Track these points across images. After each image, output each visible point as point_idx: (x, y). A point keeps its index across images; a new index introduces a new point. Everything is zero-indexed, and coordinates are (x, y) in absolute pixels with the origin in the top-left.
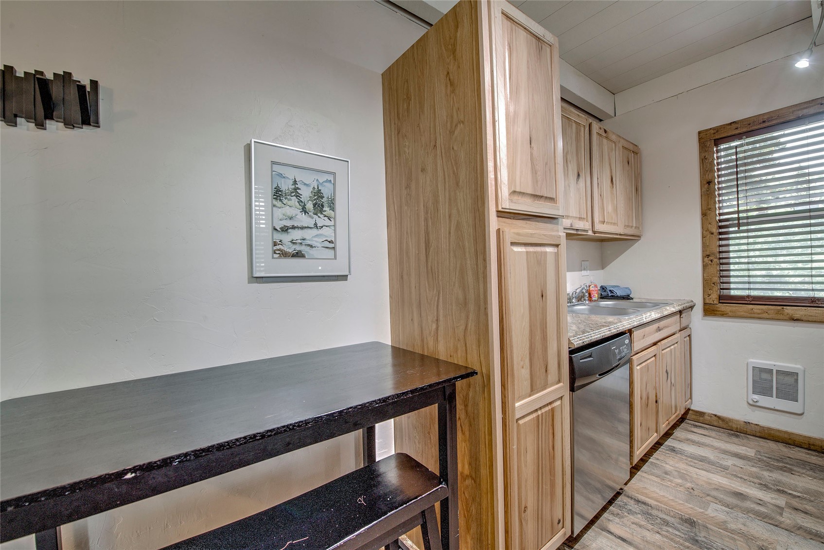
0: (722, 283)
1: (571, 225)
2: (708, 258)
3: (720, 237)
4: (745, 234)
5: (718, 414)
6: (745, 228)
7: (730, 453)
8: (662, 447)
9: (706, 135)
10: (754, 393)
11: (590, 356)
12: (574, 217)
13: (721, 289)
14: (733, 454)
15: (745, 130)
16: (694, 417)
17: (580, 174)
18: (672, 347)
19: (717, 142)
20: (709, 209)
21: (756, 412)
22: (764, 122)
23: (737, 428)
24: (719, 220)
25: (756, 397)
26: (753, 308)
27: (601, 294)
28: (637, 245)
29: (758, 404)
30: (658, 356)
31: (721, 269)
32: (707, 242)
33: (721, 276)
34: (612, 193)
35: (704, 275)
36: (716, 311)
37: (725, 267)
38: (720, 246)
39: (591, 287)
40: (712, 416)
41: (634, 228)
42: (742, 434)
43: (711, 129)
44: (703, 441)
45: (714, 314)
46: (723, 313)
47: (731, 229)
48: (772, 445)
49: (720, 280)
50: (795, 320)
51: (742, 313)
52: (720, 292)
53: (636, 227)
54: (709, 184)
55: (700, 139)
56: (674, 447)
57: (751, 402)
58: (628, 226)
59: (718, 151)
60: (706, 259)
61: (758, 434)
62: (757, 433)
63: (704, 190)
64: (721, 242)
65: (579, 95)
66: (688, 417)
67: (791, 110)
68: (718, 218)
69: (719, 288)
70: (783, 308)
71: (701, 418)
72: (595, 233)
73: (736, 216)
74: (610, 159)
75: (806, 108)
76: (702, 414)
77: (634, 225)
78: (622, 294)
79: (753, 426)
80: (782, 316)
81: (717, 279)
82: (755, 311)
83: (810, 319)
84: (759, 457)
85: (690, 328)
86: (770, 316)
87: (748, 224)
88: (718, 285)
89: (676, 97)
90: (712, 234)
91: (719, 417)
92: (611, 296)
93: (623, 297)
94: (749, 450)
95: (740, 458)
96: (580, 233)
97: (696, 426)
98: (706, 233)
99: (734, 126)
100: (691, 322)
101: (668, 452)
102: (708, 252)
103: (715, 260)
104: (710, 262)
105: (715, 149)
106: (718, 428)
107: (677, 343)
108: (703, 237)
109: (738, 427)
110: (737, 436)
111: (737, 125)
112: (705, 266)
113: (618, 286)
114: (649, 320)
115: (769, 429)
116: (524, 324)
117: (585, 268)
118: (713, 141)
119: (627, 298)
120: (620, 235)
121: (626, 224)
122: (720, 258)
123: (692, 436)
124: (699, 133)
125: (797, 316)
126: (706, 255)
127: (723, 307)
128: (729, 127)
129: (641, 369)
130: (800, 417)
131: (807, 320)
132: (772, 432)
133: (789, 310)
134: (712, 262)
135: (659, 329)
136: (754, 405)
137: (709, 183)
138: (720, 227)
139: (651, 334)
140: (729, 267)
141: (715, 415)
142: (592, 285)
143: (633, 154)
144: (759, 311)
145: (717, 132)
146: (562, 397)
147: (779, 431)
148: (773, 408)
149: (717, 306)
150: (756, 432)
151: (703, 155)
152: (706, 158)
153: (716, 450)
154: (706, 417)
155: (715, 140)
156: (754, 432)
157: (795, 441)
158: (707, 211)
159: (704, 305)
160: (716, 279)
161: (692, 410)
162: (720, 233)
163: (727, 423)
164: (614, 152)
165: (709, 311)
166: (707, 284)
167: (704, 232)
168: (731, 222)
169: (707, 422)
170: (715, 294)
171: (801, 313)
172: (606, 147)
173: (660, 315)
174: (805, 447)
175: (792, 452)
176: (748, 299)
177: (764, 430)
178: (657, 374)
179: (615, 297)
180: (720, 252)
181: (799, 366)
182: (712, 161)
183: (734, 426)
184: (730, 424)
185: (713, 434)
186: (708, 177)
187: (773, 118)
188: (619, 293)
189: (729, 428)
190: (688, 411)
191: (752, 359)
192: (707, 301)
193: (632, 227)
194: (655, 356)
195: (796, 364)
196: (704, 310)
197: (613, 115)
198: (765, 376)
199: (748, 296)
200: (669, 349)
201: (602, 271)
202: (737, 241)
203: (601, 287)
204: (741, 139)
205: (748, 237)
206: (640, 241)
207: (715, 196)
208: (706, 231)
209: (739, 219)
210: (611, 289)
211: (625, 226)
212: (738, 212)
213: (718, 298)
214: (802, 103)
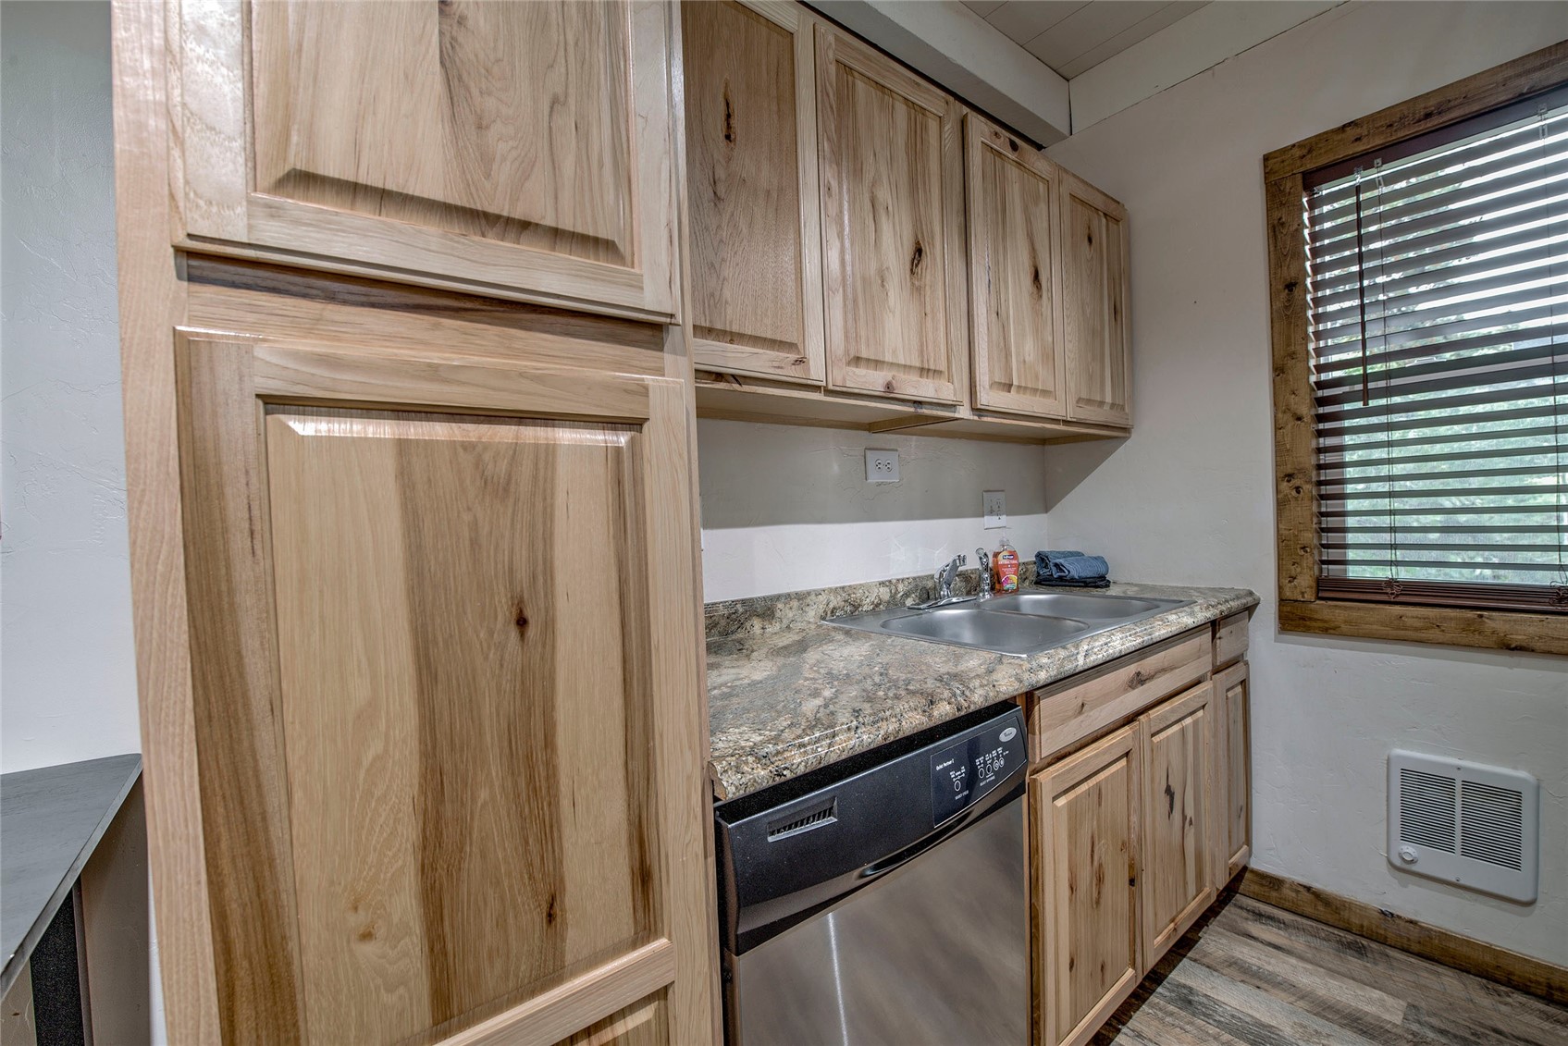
0: (1324, 546)
1: (889, 387)
2: (1288, 481)
3: (1321, 426)
4: (1383, 419)
5: (1316, 885)
6: (1383, 402)
7: (1337, 1012)
8: (1160, 990)
9: (1283, 162)
10: (1405, 838)
11: (828, 812)
12: (899, 365)
13: (1324, 562)
14: (1344, 1017)
15: (1378, 141)
16: (1256, 888)
17: (926, 248)
18: (1188, 721)
19: (1311, 180)
20: (1292, 355)
21: (1410, 886)
22: (1428, 116)
23: (1362, 926)
24: (1315, 383)
25: (1410, 849)
26: (1401, 613)
27: (1038, 574)
28: (1122, 452)
29: (1414, 868)
30: (1134, 755)
31: (1323, 510)
32: (1288, 439)
33: (1323, 530)
34: (1037, 313)
35: (1281, 526)
36: (1310, 619)
37: (1333, 506)
38: (1320, 450)
39: (1000, 557)
40: (1301, 889)
41: (1106, 407)
42: (1374, 945)
43: (1294, 146)
44: (1270, 968)
45: (1305, 626)
46: (1326, 625)
47: (1347, 407)
48: (1450, 984)
49: (1320, 538)
50: (1513, 649)
51: (1375, 627)
52: (1321, 570)
53: (1113, 406)
54: (1291, 290)
55: (1267, 174)
56: (1191, 989)
57: (1398, 862)
58: (1089, 401)
59: (1313, 205)
60: (1285, 484)
61: (1415, 947)
62: (1413, 944)
63: (1278, 305)
64: (1321, 440)
65: (960, 61)
66: (1242, 887)
67: (1500, 77)
68: (1313, 379)
69: (1317, 558)
70: (1481, 616)
71: (1274, 894)
72: (979, 416)
73: (1358, 371)
74: (1028, 221)
75: (1542, 67)
76: (1274, 882)
77: (1108, 399)
78: (1083, 575)
79: (1402, 923)
80: (1477, 636)
81: (1311, 535)
82: (1409, 622)
83: (1555, 646)
84: (1415, 1027)
85: (1247, 664)
86: (1448, 637)
87: (1388, 392)
88: (1316, 552)
89: (1210, 72)
90: (1299, 419)
91: (1317, 895)
92: (1056, 579)
93: (1085, 582)
94: (1389, 1000)
95: (1363, 1033)
96: (926, 411)
97: (1259, 916)
98: (1284, 416)
99: (1352, 133)
100: (1247, 645)
101: (1171, 1008)
102: (1289, 466)
103: (1307, 487)
104: (1294, 493)
105: (1305, 200)
106: (1314, 924)
107: (1204, 706)
108: (1278, 428)
109: (1365, 924)
110: (1360, 951)
111: (1359, 130)
112: (1281, 504)
113: (1079, 554)
114: (1095, 658)
115: (1445, 936)
116: (375, 748)
117: (995, 508)
118: (1299, 177)
119: (1100, 582)
120: (1066, 422)
121: (1084, 395)
122: (1320, 483)
123: (1246, 950)
124: (1266, 158)
125: (1518, 638)
126: (1285, 476)
127: (1325, 610)
128: (1339, 137)
129: (1070, 804)
130: (1527, 909)
131: (1546, 648)
132: (1452, 945)
133: (1497, 623)
134: (1298, 492)
135: (1139, 680)
136: (1404, 870)
137: (1290, 286)
138: (1322, 402)
139: (1106, 697)
140: (1344, 505)
141: (1308, 889)
142: (1005, 553)
143: (1104, 220)
144: (1418, 624)
145: (1310, 151)
146: (666, 988)
147: (1469, 943)
148: (1454, 880)
149: (1312, 606)
150: (1409, 940)
151: (1276, 215)
152: (1283, 224)
153: (1301, 1003)
154: (1287, 892)
155: (1304, 174)
156: (1405, 941)
157: (1511, 973)
158: (1284, 364)
159: (1280, 605)
160: (1309, 537)
161: (1253, 871)
162: (1321, 418)
163: (1337, 911)
164: (1043, 206)
165: (1293, 619)
166: (1288, 549)
167: (1280, 415)
168: (1346, 389)
169: (1287, 905)
170: (1307, 577)
171: (1531, 630)
172: (1016, 187)
173: (1139, 640)
174: (1539, 992)
175: (1503, 1008)
176: (1389, 591)
177: (1431, 938)
178: (1135, 803)
179: (1066, 581)
180: (1320, 467)
181: (1522, 774)
182: (1297, 230)
183: (1355, 920)
184: (1346, 914)
185: (1299, 943)
186: (1289, 273)
187: (1452, 104)
188: (1074, 570)
189: (1341, 924)
190: (1240, 875)
191: (1402, 747)
192: (1288, 594)
193: (1101, 403)
194: (1127, 754)
195: (1515, 768)
196: (1280, 617)
197: (1066, 132)
198: (1431, 793)
199: (1391, 583)
200: (1176, 728)
201: (1045, 515)
202: (1363, 438)
203: (1037, 556)
204: (1369, 166)
205: (1390, 427)
206: (1128, 443)
207: (1307, 323)
208: (1285, 412)
209: (1365, 378)
210: (1058, 561)
211: (1079, 400)
212: (1364, 361)
213: (1314, 585)
214: (1528, 55)
